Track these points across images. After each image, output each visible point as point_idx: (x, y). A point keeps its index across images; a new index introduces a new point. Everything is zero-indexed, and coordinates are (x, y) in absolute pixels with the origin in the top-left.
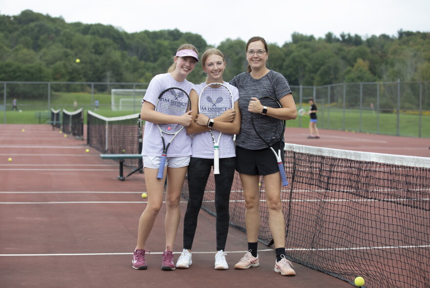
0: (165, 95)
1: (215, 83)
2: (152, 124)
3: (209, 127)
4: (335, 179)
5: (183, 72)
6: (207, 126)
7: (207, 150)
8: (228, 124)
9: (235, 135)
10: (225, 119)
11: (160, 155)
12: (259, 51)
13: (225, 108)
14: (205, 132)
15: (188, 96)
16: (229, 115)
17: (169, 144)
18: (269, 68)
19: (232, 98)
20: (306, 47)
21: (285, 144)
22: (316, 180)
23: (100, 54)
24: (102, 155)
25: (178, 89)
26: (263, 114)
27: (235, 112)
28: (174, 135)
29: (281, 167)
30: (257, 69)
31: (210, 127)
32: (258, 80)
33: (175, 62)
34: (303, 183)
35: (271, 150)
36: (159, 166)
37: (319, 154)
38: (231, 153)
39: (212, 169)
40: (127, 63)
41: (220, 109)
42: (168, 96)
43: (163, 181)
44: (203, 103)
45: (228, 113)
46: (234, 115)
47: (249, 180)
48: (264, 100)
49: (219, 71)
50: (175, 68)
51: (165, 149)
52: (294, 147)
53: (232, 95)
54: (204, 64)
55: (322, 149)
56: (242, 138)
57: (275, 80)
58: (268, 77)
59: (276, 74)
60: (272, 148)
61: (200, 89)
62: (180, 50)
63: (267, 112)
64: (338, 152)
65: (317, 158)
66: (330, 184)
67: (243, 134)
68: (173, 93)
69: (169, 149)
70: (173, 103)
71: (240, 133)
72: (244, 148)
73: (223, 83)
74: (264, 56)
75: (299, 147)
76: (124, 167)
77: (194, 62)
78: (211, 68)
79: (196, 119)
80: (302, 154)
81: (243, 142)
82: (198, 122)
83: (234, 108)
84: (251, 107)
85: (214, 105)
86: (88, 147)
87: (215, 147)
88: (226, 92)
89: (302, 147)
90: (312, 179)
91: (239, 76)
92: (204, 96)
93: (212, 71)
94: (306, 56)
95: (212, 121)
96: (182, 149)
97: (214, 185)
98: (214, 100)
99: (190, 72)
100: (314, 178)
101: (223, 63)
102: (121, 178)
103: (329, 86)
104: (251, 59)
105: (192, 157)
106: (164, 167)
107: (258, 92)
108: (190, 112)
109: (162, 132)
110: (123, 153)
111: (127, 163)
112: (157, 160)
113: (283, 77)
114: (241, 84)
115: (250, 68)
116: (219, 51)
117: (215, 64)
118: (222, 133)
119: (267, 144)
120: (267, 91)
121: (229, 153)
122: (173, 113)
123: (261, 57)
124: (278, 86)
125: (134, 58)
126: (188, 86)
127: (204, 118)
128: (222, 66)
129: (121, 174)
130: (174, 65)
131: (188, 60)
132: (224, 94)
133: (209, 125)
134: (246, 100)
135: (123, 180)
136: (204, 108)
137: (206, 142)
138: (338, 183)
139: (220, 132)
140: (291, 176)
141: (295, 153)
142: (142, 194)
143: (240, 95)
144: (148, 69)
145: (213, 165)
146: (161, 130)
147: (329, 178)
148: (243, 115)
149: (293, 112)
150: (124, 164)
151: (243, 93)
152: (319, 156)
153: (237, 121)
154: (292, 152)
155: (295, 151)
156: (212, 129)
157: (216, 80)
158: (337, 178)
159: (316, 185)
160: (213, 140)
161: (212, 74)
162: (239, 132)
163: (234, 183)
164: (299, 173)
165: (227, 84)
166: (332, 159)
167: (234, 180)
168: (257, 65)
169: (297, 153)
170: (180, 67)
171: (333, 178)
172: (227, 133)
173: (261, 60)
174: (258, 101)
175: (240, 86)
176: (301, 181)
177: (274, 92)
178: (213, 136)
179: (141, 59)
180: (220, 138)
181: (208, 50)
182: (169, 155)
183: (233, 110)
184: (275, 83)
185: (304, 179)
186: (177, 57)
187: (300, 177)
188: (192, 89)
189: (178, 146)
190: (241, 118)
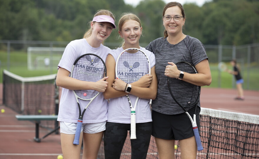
0: (81, 61)
1: (132, 48)
2: (68, 90)
3: (126, 92)
4: (251, 145)
5: (99, 38)
6: (125, 91)
7: (123, 115)
8: (145, 89)
9: (151, 100)
10: (142, 84)
11: (76, 121)
12: (176, 17)
13: (142, 73)
14: (121, 97)
15: (103, 62)
16: (146, 81)
17: (85, 110)
18: (185, 34)
19: (149, 63)
21: (201, 108)
22: (232, 145)
23: (17, 11)
24: (18, 116)
25: (93, 55)
26: (179, 79)
27: (152, 77)
28: (89, 101)
29: (196, 131)
30: (174, 35)
31: (128, 92)
32: (174, 46)
33: (92, 27)
34: (218, 148)
35: (186, 114)
36: (75, 131)
37: (235, 119)
38: (147, 118)
39: (128, 134)
40: (43, 21)
41: (137, 74)
42: (83, 62)
43: (79, 147)
44: (120, 68)
45: (145, 78)
46: (151, 80)
47: (164, 144)
48: (180, 65)
49: (135, 36)
50: (91, 33)
51: (81, 115)
52: (210, 112)
53: (149, 60)
54: (121, 29)
55: (238, 115)
56: (159, 103)
57: (192, 45)
58: (184, 42)
59: (193, 40)
60: (187, 113)
61: (117, 53)
62: (97, 15)
63: (184, 77)
64: (254, 117)
65: (233, 123)
66: (246, 150)
67: (159, 99)
68: (89, 59)
69: (85, 116)
70: (88, 69)
71: (157, 98)
72: (160, 113)
73: (139, 48)
74: (181, 22)
75: (215, 111)
76: (40, 129)
77: (111, 29)
78: (128, 33)
79: (113, 84)
80: (218, 119)
81: (160, 107)
82: (116, 87)
83: (151, 74)
84: (168, 71)
85: (131, 70)
86: (3, 107)
87: (132, 112)
88: (143, 57)
89: (218, 112)
90: (227, 144)
91: (156, 41)
92: (121, 61)
93: (129, 36)
94: (226, 15)
95: (130, 86)
96: (98, 116)
97: (131, 148)
98: (131, 65)
99: (107, 37)
100: (230, 143)
101: (140, 28)
102: (37, 140)
103: (249, 47)
104: (168, 25)
105: (108, 121)
106: (80, 133)
107: (174, 58)
108: (105, 78)
109: (78, 98)
110: (39, 114)
111: (43, 124)
112: (73, 126)
113: (200, 42)
114: (157, 49)
115: (167, 33)
116: (136, 16)
117: (132, 30)
118: (139, 98)
119: (184, 109)
120: (184, 56)
121: (146, 118)
122: (90, 79)
123: (178, 23)
124: (195, 52)
125: (52, 16)
126: (104, 51)
127: (121, 84)
128: (139, 32)
129: (37, 135)
130: (90, 30)
131: (105, 26)
132: (141, 59)
133: (127, 91)
134: (162, 65)
135: (39, 142)
136: (121, 73)
137: (122, 107)
138: (254, 149)
139: (136, 97)
140: (207, 140)
141: (210, 118)
142: (57, 156)
143: (156, 60)
144: (65, 27)
145: (130, 129)
146: (77, 96)
147: (245, 144)
148: (159, 80)
149: (208, 78)
150: (40, 125)
151: (160, 58)
152: (235, 122)
153: (153, 87)
154: (208, 116)
155: (210, 116)
156: (129, 94)
157: (133, 45)
158: (253, 144)
159: (232, 151)
160: (130, 105)
161: (129, 39)
162: (155, 97)
163: (150, 147)
164: (215, 138)
165: (143, 49)
166: (248, 125)
167: (150, 144)
168: (174, 31)
169: (213, 118)
170: (96, 32)
171: (249, 144)
172: (143, 97)
173: (177, 25)
174: (175, 66)
175: (156, 51)
176: (217, 146)
177: (191, 57)
178: (130, 101)
179: (58, 17)
180: (137, 104)
181: (125, 15)
182: (85, 122)
183: (150, 76)
184: (192, 48)
185: (220, 144)
186: (94, 22)
187: (216, 142)
188: (109, 54)
189: (94, 112)
190: (158, 83)
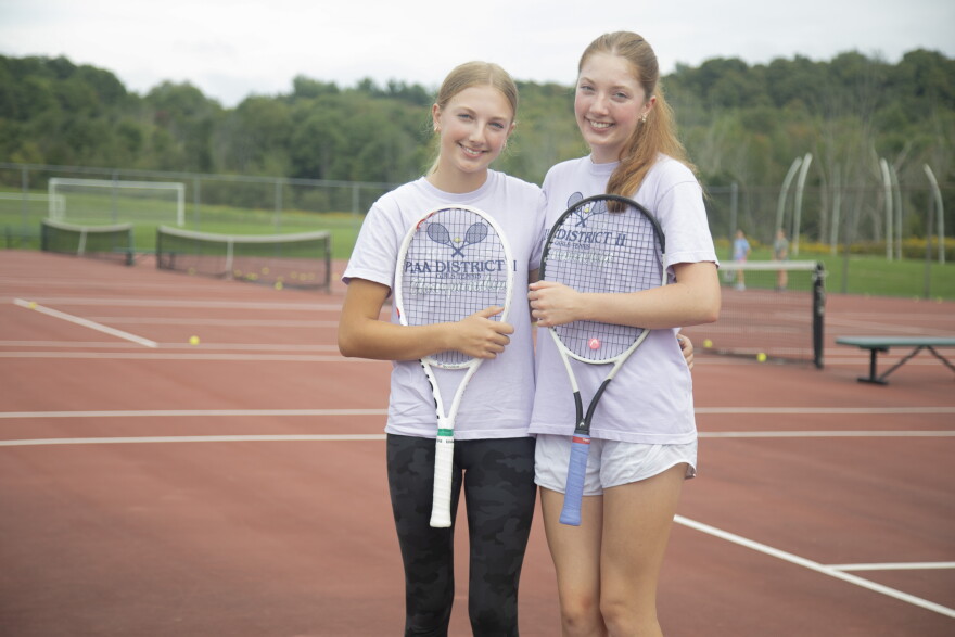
20: (333, 105)
41: (482, 264)
49: (483, 148)
78: (464, 127)
85: (458, 251)
93: (462, 139)
94: (336, 123)
117: (482, 123)
128: (500, 138)
161: (458, 149)
